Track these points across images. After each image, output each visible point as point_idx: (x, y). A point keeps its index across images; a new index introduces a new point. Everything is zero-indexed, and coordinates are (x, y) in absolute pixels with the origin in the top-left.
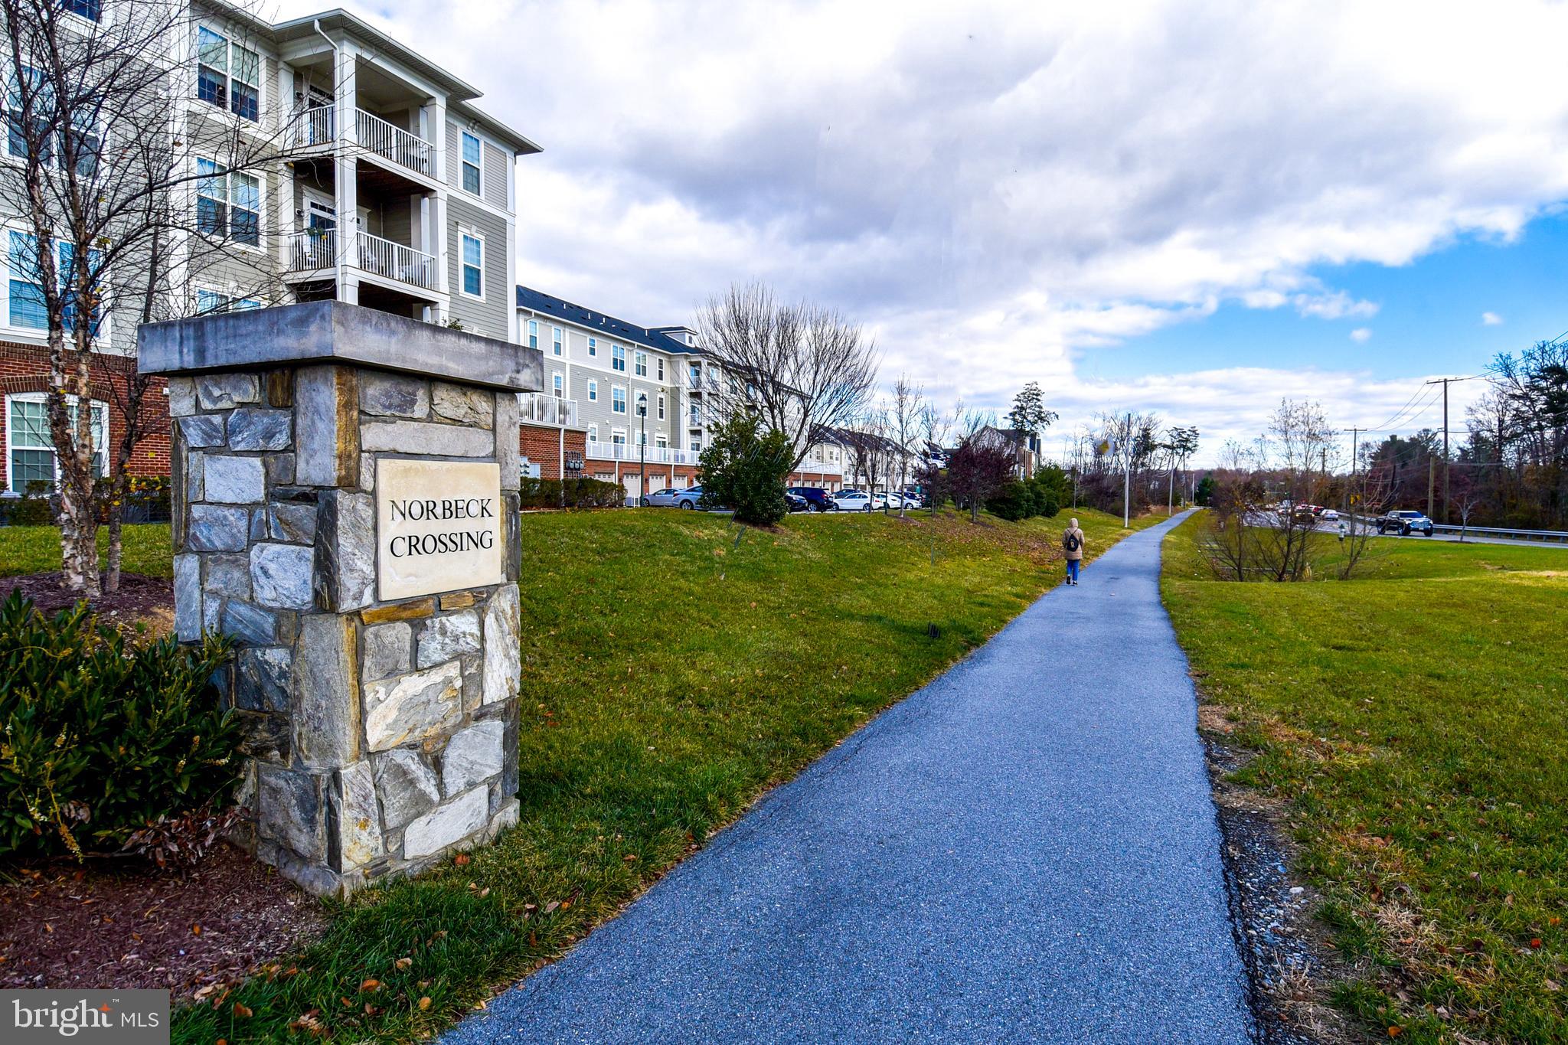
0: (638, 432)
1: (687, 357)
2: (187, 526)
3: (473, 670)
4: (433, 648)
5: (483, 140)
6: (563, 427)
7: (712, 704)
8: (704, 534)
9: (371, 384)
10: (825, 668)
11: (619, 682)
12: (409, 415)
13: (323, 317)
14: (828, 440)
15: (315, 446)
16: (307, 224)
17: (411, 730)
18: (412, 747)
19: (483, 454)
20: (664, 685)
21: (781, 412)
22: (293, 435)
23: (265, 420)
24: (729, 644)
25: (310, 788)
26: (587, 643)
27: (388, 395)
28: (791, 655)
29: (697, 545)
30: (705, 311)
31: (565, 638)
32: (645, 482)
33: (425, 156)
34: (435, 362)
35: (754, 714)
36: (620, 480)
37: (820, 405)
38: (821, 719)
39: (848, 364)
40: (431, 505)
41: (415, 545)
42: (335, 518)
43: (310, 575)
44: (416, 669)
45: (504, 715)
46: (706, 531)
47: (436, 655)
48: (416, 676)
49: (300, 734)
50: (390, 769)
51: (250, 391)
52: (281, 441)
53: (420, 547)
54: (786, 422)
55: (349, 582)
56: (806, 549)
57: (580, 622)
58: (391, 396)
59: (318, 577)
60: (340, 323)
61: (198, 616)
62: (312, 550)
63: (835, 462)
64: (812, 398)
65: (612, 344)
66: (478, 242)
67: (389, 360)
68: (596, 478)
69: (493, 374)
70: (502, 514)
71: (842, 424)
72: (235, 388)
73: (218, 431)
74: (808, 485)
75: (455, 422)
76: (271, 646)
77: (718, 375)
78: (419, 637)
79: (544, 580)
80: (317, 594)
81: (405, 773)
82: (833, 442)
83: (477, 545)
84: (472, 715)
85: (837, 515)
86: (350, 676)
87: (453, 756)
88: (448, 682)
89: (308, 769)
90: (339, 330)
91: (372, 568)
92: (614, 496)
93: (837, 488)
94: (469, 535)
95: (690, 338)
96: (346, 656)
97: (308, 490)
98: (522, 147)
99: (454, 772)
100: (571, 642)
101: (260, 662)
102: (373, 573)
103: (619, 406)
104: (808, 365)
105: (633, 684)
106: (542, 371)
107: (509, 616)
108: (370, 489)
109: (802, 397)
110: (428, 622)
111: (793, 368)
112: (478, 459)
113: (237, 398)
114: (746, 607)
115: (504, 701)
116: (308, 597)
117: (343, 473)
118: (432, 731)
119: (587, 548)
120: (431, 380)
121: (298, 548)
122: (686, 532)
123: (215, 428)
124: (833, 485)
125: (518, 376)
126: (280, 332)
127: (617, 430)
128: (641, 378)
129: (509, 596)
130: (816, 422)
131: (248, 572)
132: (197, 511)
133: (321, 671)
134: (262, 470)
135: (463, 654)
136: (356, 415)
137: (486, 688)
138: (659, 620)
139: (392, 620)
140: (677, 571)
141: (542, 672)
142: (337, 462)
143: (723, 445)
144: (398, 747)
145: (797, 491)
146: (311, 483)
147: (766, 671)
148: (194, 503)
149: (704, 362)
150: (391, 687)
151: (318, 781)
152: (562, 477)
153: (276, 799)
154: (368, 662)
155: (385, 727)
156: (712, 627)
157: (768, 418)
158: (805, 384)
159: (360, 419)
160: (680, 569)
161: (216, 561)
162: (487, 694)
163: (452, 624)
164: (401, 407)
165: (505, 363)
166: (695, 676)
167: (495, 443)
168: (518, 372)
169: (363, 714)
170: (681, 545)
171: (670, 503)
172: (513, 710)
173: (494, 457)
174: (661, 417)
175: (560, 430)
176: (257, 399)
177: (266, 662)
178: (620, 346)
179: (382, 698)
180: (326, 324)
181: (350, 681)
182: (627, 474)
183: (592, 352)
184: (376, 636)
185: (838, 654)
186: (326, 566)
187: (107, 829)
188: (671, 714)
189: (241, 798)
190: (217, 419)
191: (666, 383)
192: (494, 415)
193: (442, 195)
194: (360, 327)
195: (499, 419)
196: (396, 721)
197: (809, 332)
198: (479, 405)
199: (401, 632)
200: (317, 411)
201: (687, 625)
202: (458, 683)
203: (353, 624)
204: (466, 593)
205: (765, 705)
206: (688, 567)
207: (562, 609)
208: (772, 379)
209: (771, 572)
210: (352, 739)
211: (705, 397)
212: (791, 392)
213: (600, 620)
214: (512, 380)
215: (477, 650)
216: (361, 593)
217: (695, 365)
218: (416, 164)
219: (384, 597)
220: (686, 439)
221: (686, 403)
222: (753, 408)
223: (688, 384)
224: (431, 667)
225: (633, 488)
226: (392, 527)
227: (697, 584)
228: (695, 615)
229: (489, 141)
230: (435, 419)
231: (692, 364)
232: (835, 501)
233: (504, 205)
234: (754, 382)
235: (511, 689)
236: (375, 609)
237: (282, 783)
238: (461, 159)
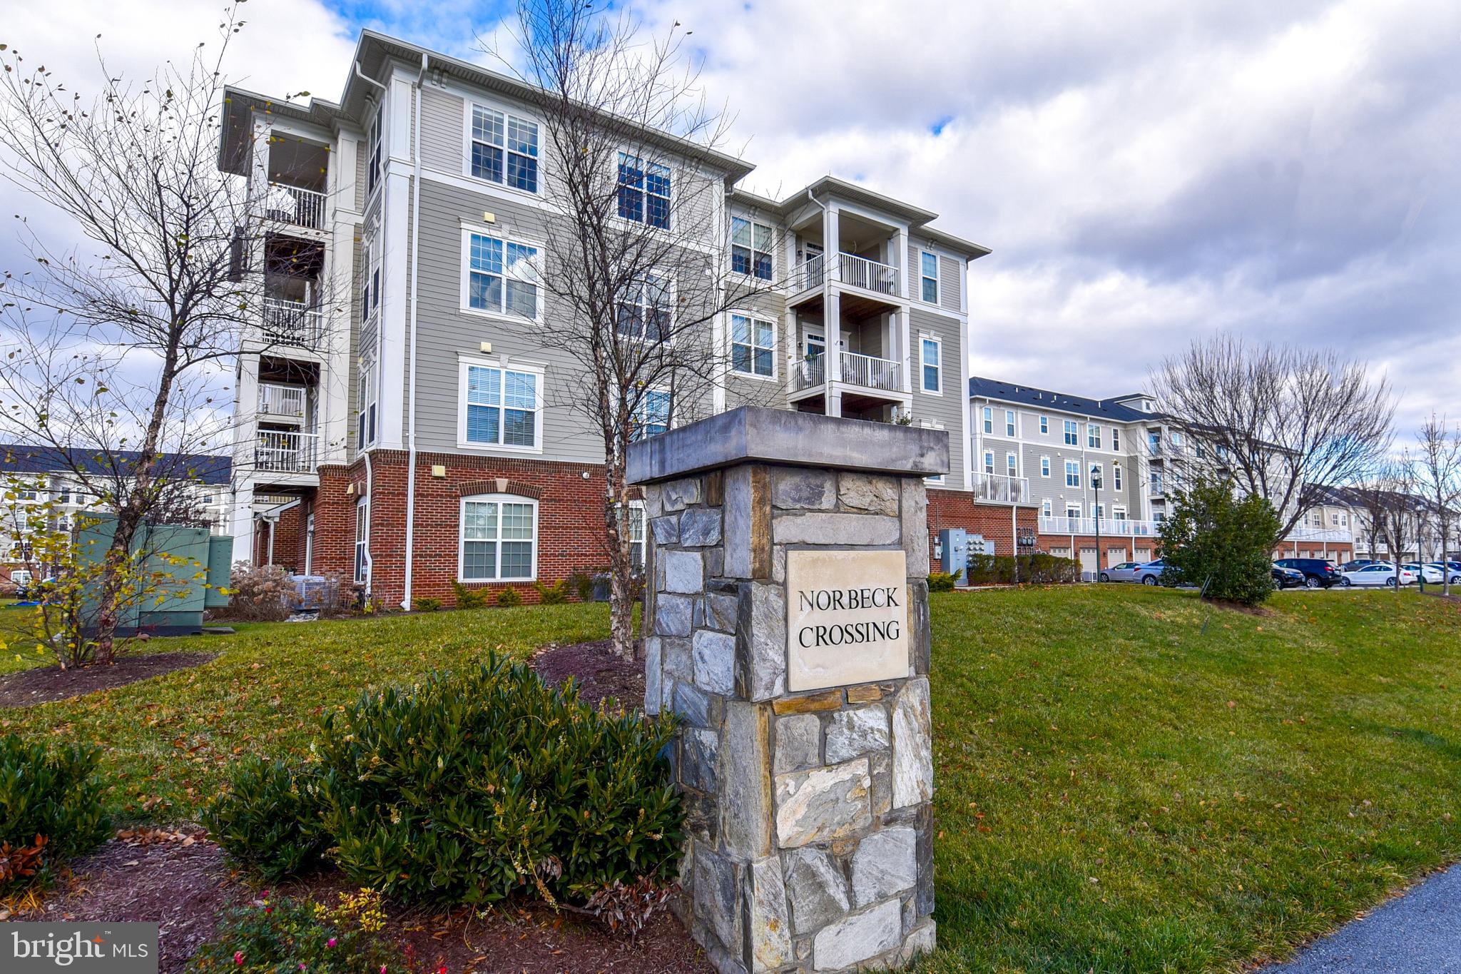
0: (1093, 504)
1: (1144, 424)
2: (654, 613)
3: (881, 770)
4: (841, 743)
5: (939, 255)
6: (1015, 504)
7: (1174, 832)
8: (1167, 615)
9: (783, 480)
10: (1336, 799)
11: (1060, 787)
12: (816, 507)
13: (740, 422)
14: (1328, 502)
15: (737, 541)
16: (805, 352)
17: (820, 829)
18: (821, 846)
19: (888, 542)
20: (1113, 796)
21: (1262, 474)
22: (722, 532)
23: (704, 518)
24: (1198, 753)
25: (730, 875)
26: (1027, 736)
27: (798, 489)
28: (1287, 778)
29: (1156, 628)
30: (1161, 376)
31: (1004, 727)
32: (1102, 557)
33: (892, 279)
34: (839, 454)
35: (1231, 853)
36: (1076, 554)
37: (1314, 461)
38: (1332, 876)
39: (1350, 411)
40: (838, 595)
41: (823, 636)
42: (751, 610)
43: (733, 662)
44: (824, 764)
45: (917, 821)
46: (1169, 612)
47: (844, 751)
48: (824, 771)
49: (724, 818)
50: (799, 868)
51: (692, 493)
52: (714, 537)
53: (827, 637)
54: (1269, 484)
55: (762, 671)
56: (1304, 637)
57: (1020, 711)
58: (801, 490)
59: (738, 666)
60: (754, 426)
61: (659, 693)
62: (734, 639)
63: (1342, 527)
64: (1301, 454)
65: (1064, 420)
66: (936, 344)
67: (796, 455)
68: (1052, 553)
69: (893, 461)
70: (909, 603)
71: (1347, 482)
72: (685, 492)
73: (674, 530)
74: (1306, 555)
75: (861, 510)
76: (705, 728)
77: (1179, 440)
78: (827, 731)
79: (986, 661)
80: (737, 681)
81: (814, 875)
82: (1336, 504)
83: (883, 636)
84: (882, 818)
85: (1347, 593)
86: (762, 767)
87: (862, 862)
88: (856, 780)
89: (729, 855)
90: (751, 431)
91: (782, 658)
92: (1068, 572)
93: (1346, 558)
94: (875, 625)
95: (1148, 405)
96: (759, 746)
97: (731, 581)
98: (972, 253)
99: (864, 880)
100: (1010, 732)
101: (697, 742)
102: (784, 664)
103: (1073, 480)
104: (1294, 417)
105: (1076, 791)
106: (948, 451)
107: (918, 713)
108: (781, 581)
109: (1288, 454)
110: (836, 715)
111: (1274, 423)
112: (884, 547)
113: (686, 501)
114: (1220, 707)
115: (916, 806)
116: (731, 685)
117: (757, 565)
118: (841, 833)
119: (1031, 629)
120: (837, 471)
121: (724, 636)
122: (1144, 612)
123: (672, 527)
124: (1340, 556)
125: (922, 460)
126: (712, 439)
127: (1071, 504)
128: (1094, 450)
129: (918, 691)
130: (1310, 481)
131: (691, 657)
132: (661, 599)
133: (740, 758)
134: (701, 563)
135: (871, 751)
136: (770, 511)
137: (896, 791)
138: (1110, 715)
139: (801, 711)
140: (1133, 657)
141: (978, 764)
142: (752, 554)
143: (1187, 514)
144: (808, 846)
145: (1290, 563)
146: (732, 575)
147: (1249, 794)
148: (660, 592)
149: (1165, 428)
150: (800, 781)
151: (736, 869)
152: (1015, 554)
153: (706, 880)
154: (779, 754)
155: (794, 822)
156: (1176, 728)
157: (1245, 481)
158: (1290, 439)
159: (772, 514)
160: (1137, 656)
161: (671, 644)
162: (896, 797)
163: (859, 718)
164: (810, 500)
165: (909, 447)
166: (1152, 790)
167: (901, 530)
168: (922, 455)
169: (774, 807)
170: (1138, 628)
171: (1130, 578)
172: (926, 817)
173: (900, 544)
174: (1118, 487)
175: (1012, 507)
176: (699, 501)
177: (702, 743)
178: (1071, 421)
179: (792, 792)
180: (742, 428)
181: (762, 772)
182: (1084, 548)
183: (1044, 429)
184: (787, 727)
185: (1356, 781)
186: (743, 654)
187: (579, 883)
188: (1120, 837)
189: (682, 870)
190: (674, 519)
191: (1122, 453)
192: (900, 501)
193: (905, 310)
194: (771, 427)
195: (905, 504)
196: (805, 818)
197: (1293, 380)
198: (884, 492)
199: (810, 723)
200: (738, 509)
201: (1145, 724)
202: (867, 783)
203: (766, 714)
204: (873, 686)
205: (1249, 843)
206: (1146, 654)
207: (1002, 693)
208: (1248, 436)
209: (1254, 663)
210: (763, 832)
211: (1167, 464)
212: (1273, 449)
213: (1042, 709)
214: (915, 464)
215: (886, 748)
216: (773, 683)
217: (1155, 432)
218: (883, 287)
219: (793, 689)
220: (1148, 511)
221: (1145, 473)
222: (1225, 470)
223: (1146, 453)
224: (839, 763)
225: (1089, 563)
226: (801, 618)
227: (1159, 675)
228: (1155, 711)
229: (944, 255)
230: (842, 509)
231: (1151, 431)
232: (1344, 574)
233: (957, 307)
234: (1224, 443)
235: (923, 793)
236: (785, 700)
237: (710, 865)
238: (921, 275)
